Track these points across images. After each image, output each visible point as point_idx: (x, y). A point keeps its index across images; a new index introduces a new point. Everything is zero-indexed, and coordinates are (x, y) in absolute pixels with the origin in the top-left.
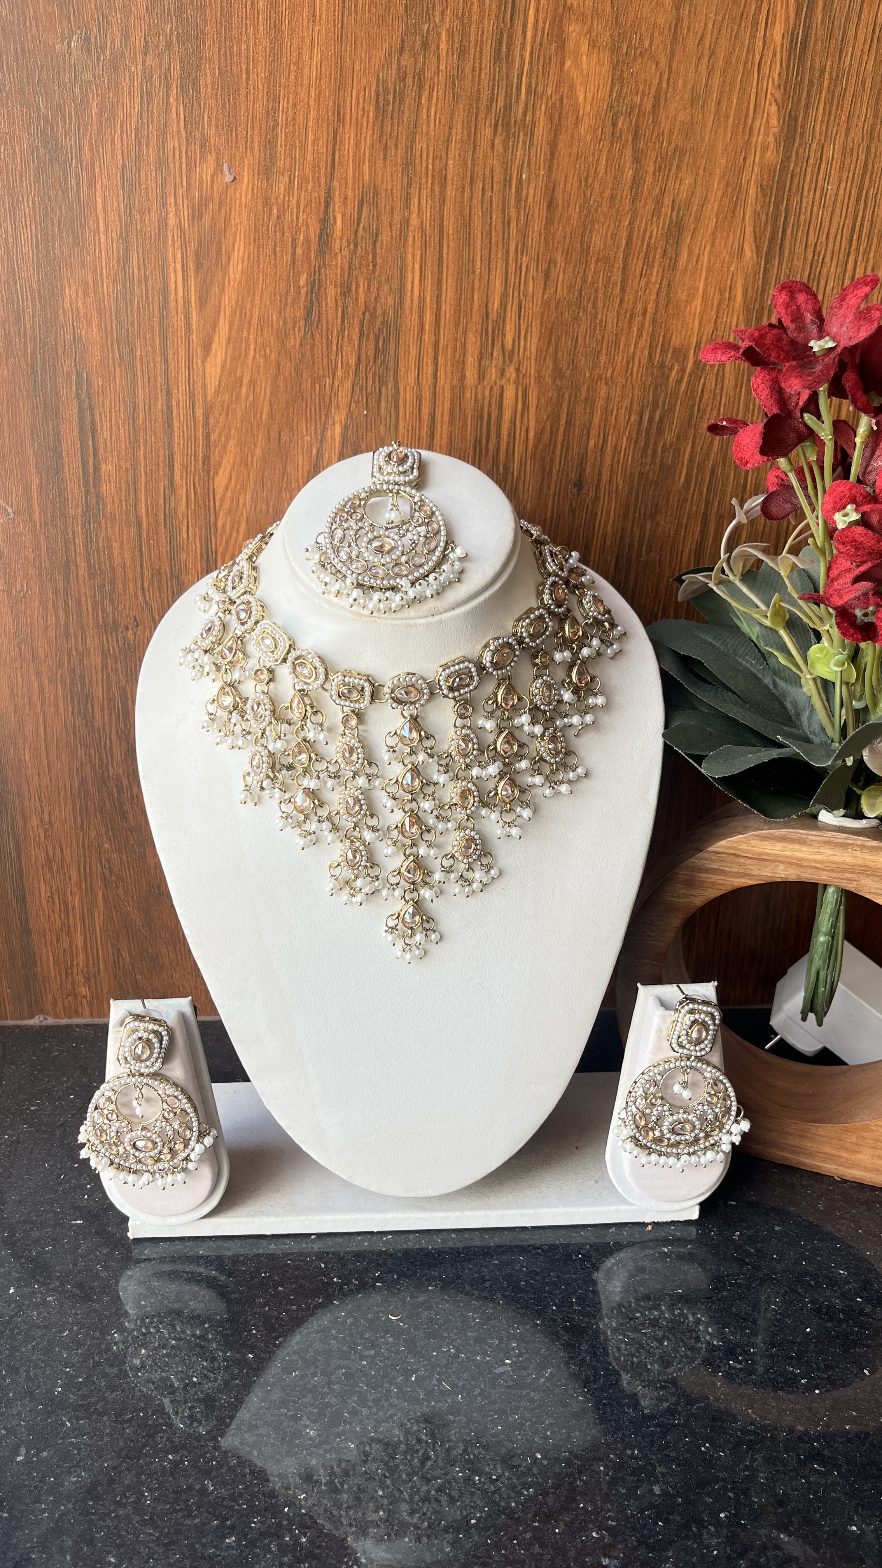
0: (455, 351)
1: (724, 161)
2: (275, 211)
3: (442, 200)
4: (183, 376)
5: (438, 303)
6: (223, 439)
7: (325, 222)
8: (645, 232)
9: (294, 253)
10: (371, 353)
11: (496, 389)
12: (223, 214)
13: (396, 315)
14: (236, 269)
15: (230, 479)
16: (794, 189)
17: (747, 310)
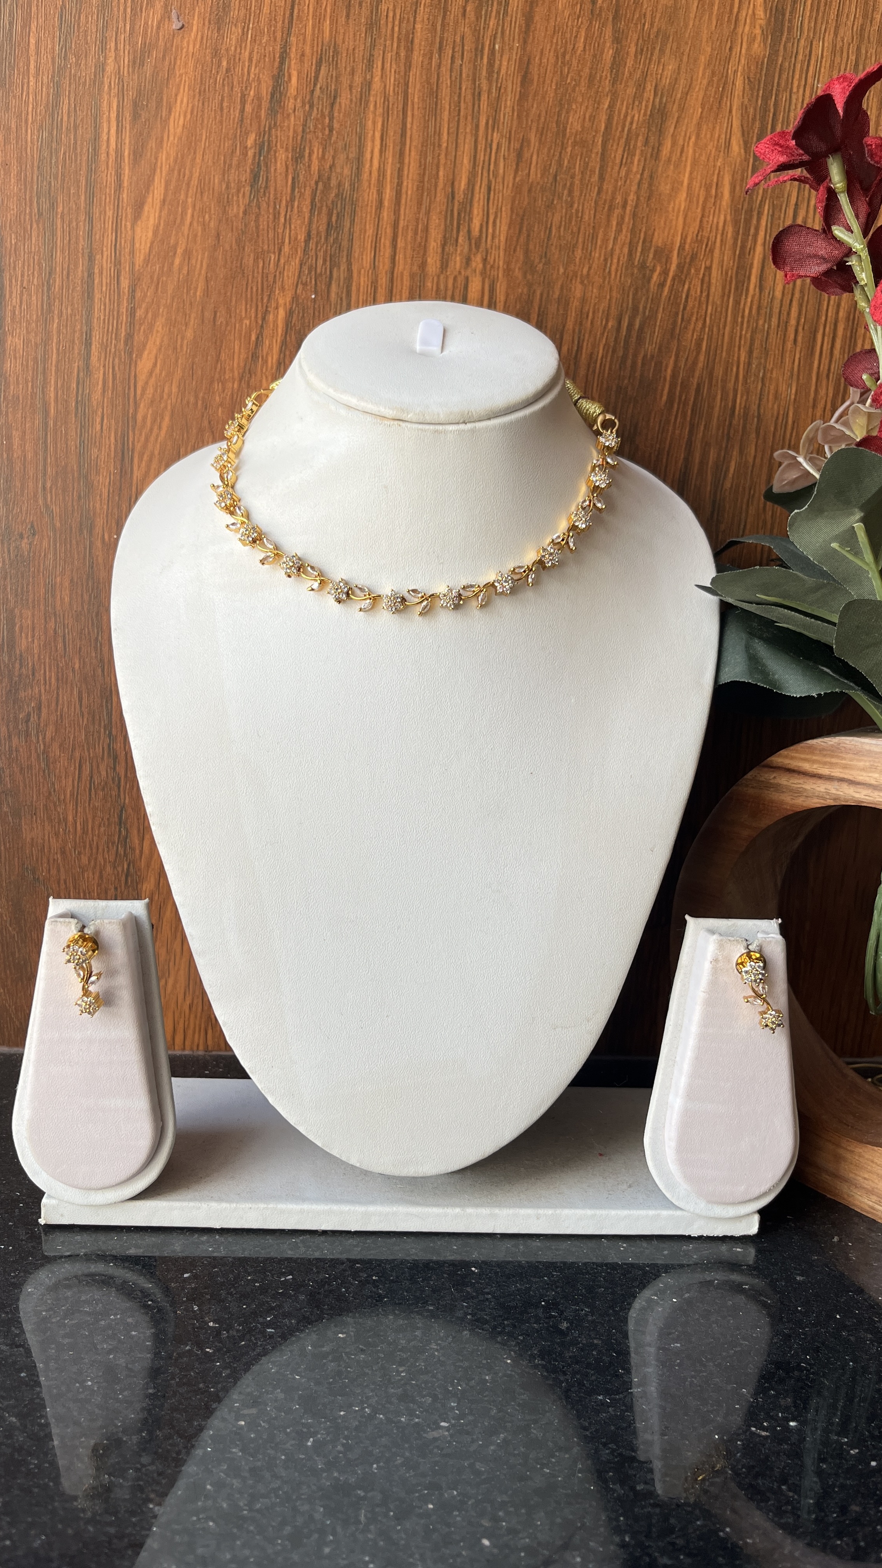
0: (416, 233)
1: (709, 49)
2: (224, 63)
3: (408, 65)
4: (110, 237)
5: (400, 176)
6: (150, 315)
7: (279, 79)
8: (626, 116)
9: (242, 111)
10: (323, 228)
11: (461, 280)
12: (167, 63)
13: (353, 188)
14: (177, 123)
15: (155, 364)
16: (783, 84)
17: (736, 210)
